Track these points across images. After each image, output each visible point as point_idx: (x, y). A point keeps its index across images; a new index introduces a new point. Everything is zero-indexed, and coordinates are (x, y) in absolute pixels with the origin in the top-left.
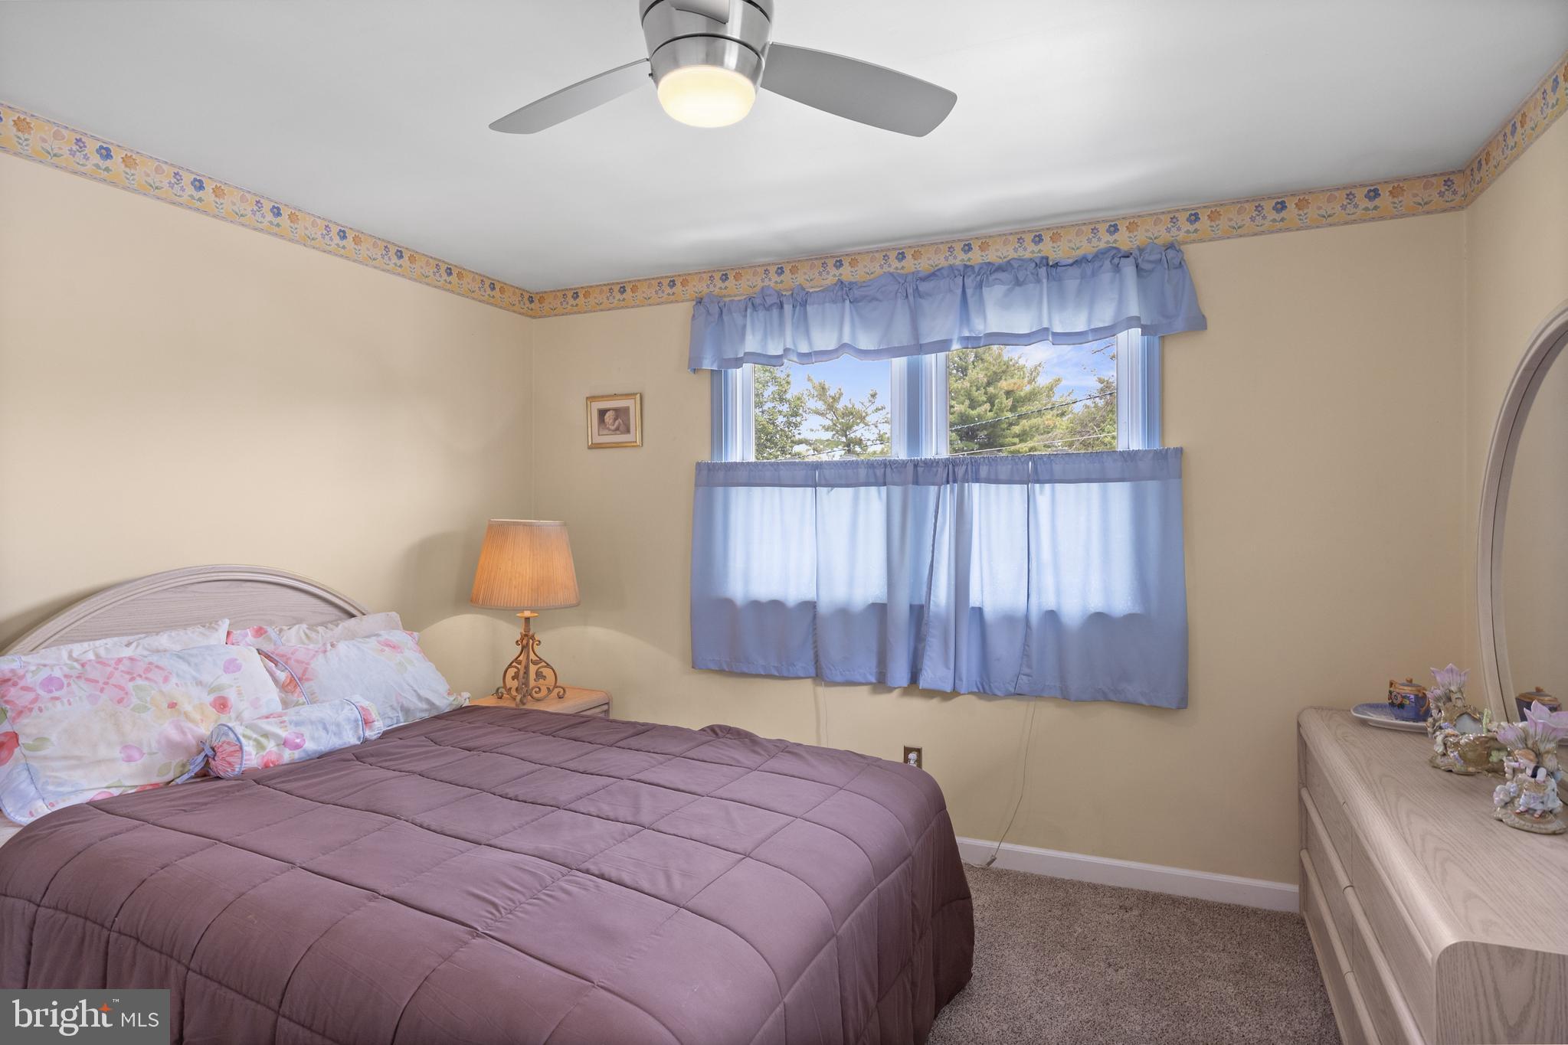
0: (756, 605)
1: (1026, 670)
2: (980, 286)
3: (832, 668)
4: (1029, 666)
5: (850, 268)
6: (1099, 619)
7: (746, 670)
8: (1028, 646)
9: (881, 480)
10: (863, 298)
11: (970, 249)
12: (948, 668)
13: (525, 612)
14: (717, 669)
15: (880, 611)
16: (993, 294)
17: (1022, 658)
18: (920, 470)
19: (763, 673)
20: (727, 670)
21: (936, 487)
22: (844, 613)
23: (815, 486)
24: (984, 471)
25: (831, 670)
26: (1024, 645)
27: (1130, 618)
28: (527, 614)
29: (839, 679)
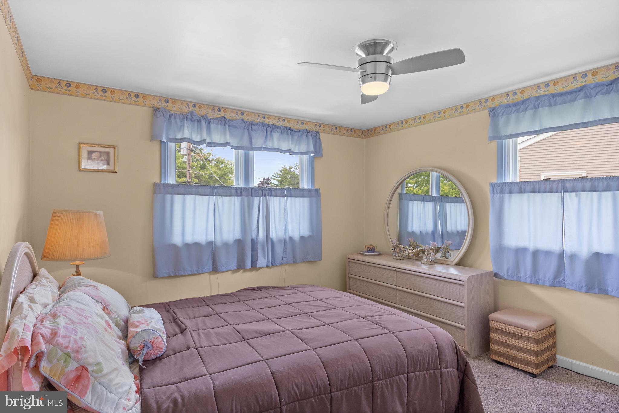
0: (187, 246)
1: (285, 256)
2: (271, 131)
3: (222, 266)
4: (286, 255)
5: (223, 112)
6: (302, 238)
7: (183, 274)
8: (286, 248)
9: (239, 194)
10: (233, 126)
11: (265, 118)
12: (265, 258)
13: (76, 262)
14: (167, 276)
15: (239, 243)
16: (276, 135)
17: (283, 253)
18: (253, 191)
19: (190, 274)
20: (173, 275)
21: (258, 198)
22: (226, 245)
23: (214, 196)
24: (273, 192)
25: (222, 267)
26: (284, 248)
27: (309, 236)
28: (78, 263)
29: (225, 270)
